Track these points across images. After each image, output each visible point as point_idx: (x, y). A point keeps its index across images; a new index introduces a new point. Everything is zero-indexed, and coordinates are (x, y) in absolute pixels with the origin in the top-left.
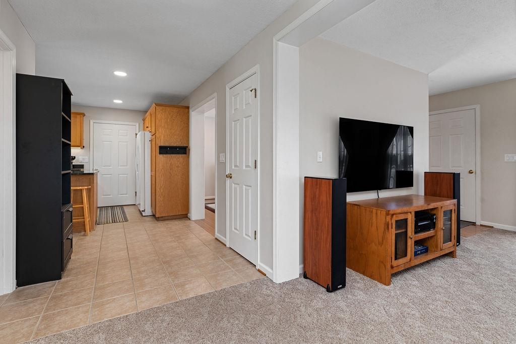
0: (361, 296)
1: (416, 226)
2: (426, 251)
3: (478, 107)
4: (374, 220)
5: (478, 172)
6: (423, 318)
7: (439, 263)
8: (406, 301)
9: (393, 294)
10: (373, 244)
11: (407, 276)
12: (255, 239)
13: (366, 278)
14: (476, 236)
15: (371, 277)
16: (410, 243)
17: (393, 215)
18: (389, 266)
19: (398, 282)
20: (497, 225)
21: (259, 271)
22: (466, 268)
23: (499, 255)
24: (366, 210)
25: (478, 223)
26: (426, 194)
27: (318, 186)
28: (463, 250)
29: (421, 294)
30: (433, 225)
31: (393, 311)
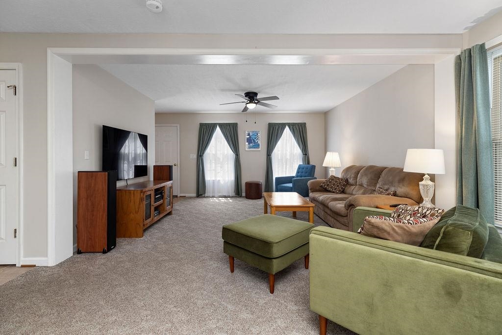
0: (128, 247)
1: (155, 199)
2: (159, 213)
3: (178, 126)
4: (132, 198)
5: (179, 165)
6: (165, 243)
7: (165, 219)
8: (155, 240)
9: (146, 240)
10: (132, 214)
11: (151, 230)
12: (15, 237)
13: (126, 239)
14: (179, 202)
15: (130, 237)
16: (153, 208)
17: (144, 192)
18: (142, 225)
19: (147, 234)
20: (187, 195)
21: (22, 266)
22: (178, 218)
23: (190, 208)
24: (126, 192)
25: (179, 196)
26: (154, 179)
27: (94, 178)
28: (175, 210)
29: (160, 235)
30: (162, 197)
31: (150, 246)
